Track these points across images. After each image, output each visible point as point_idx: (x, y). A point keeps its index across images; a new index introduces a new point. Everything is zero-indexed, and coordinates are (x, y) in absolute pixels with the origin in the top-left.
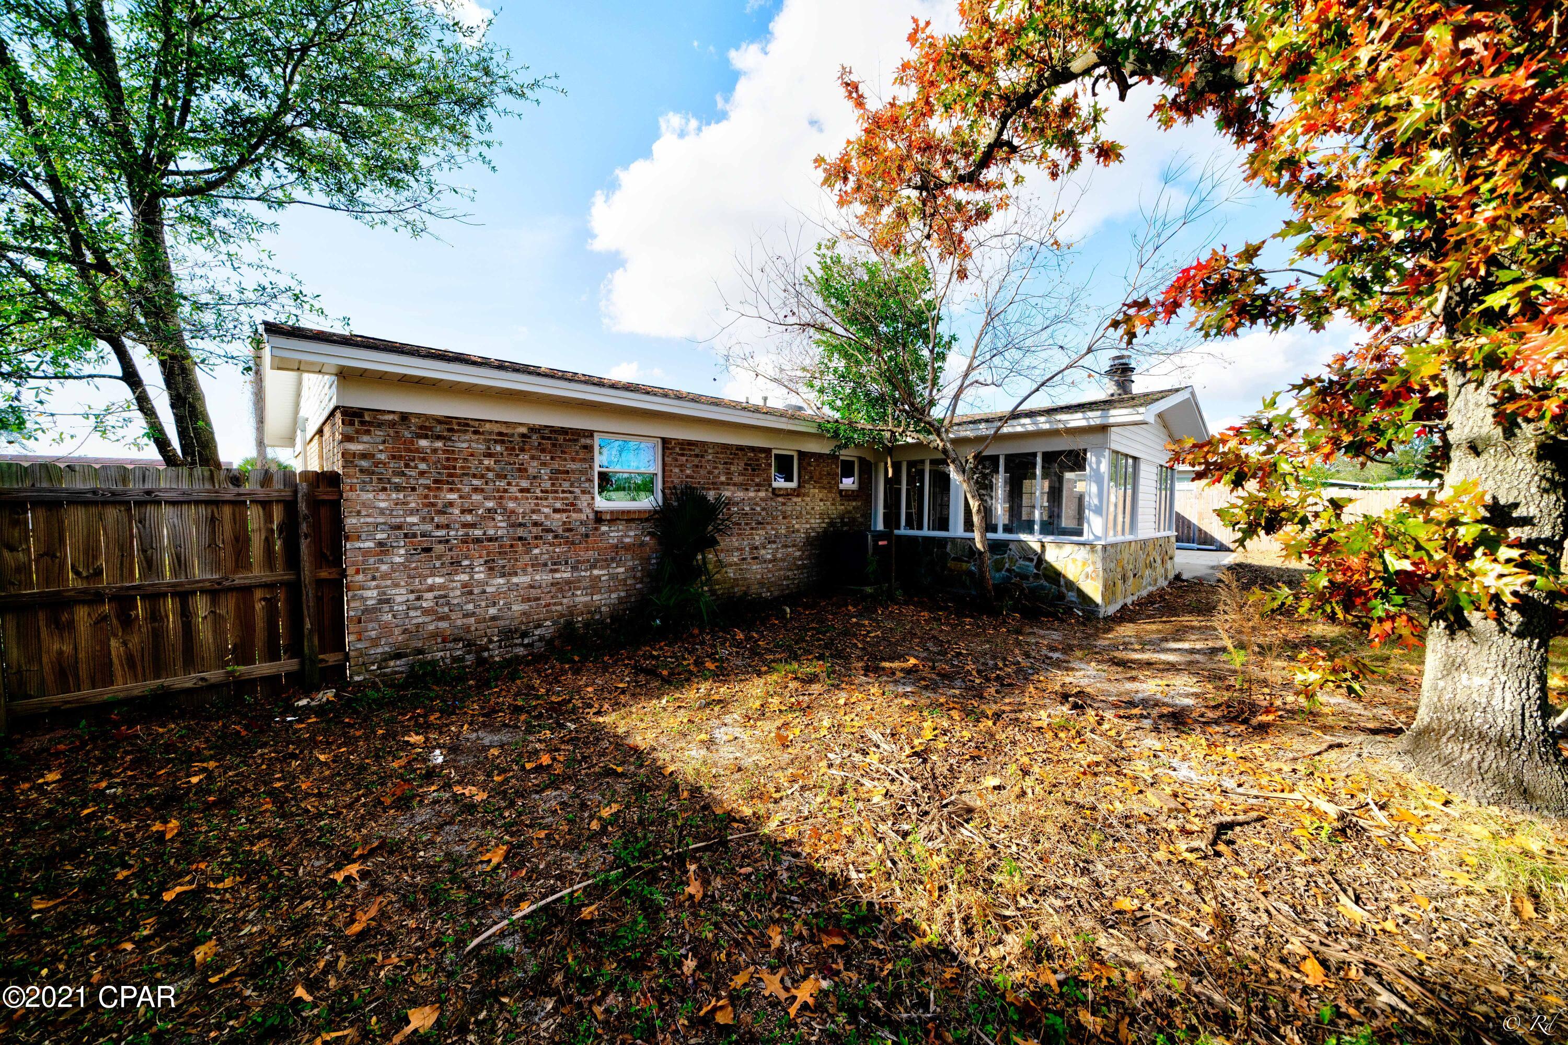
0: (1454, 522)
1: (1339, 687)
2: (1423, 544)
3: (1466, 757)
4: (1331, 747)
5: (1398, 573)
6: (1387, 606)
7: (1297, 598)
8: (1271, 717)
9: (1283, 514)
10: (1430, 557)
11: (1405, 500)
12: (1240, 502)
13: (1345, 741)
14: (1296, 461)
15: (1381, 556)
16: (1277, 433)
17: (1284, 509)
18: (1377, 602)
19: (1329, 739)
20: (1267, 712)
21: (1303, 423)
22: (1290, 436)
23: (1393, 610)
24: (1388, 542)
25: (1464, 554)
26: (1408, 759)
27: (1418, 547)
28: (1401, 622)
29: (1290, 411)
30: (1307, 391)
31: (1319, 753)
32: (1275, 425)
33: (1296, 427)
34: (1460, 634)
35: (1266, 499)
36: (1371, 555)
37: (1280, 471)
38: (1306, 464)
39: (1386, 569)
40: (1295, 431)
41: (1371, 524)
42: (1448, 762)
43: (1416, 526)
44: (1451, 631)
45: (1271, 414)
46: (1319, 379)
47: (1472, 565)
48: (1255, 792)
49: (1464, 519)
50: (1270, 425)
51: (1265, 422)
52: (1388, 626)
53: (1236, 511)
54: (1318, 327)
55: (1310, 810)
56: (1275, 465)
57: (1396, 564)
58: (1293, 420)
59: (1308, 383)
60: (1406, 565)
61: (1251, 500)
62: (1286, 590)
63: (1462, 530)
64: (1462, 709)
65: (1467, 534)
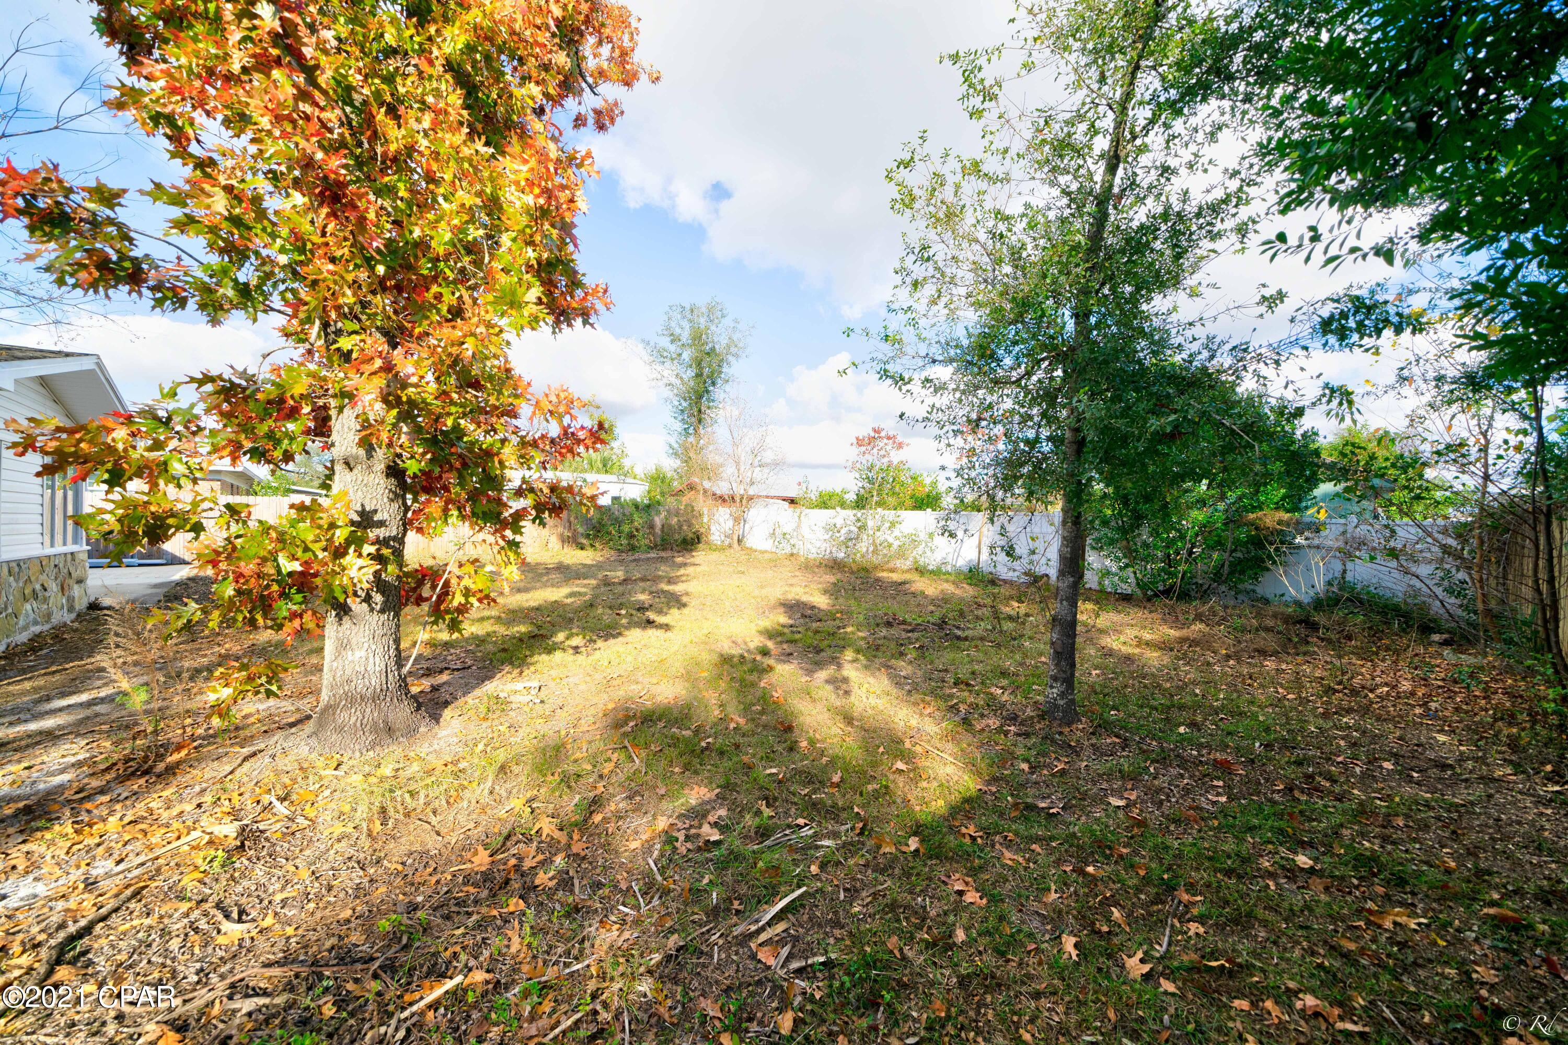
0: (333, 526)
1: (257, 693)
2: (310, 545)
3: (353, 719)
4: (246, 759)
5: (290, 574)
6: (290, 605)
7: (205, 612)
8: (184, 753)
9: (171, 521)
10: (316, 556)
11: (292, 506)
12: (110, 506)
13: (262, 746)
14: (193, 462)
15: (276, 560)
16: (179, 428)
17: (173, 515)
18: (281, 603)
19: (246, 751)
20: (179, 748)
21: (211, 422)
22: (194, 433)
23: (295, 607)
24: (280, 546)
25: (339, 553)
26: (313, 741)
27: (306, 549)
28: (307, 617)
29: (192, 406)
30: (209, 387)
31: (231, 772)
32: (176, 419)
33: (202, 424)
34: (346, 619)
35: (147, 503)
36: (264, 560)
37: (172, 471)
38: (204, 465)
39: (279, 572)
40: (200, 429)
41: (266, 529)
42: (340, 730)
43: (306, 532)
44: (339, 618)
45: (172, 405)
46: (220, 377)
47: (345, 561)
48: (142, 858)
49: (340, 523)
50: (169, 419)
51: (162, 414)
52: (297, 623)
53: (107, 517)
54: (215, 322)
55: (210, 842)
56: (165, 463)
57: (289, 566)
58: (198, 417)
59: (207, 379)
60: (296, 566)
61: (125, 503)
62: (193, 605)
63: (338, 532)
64: (349, 681)
65: (340, 535)
